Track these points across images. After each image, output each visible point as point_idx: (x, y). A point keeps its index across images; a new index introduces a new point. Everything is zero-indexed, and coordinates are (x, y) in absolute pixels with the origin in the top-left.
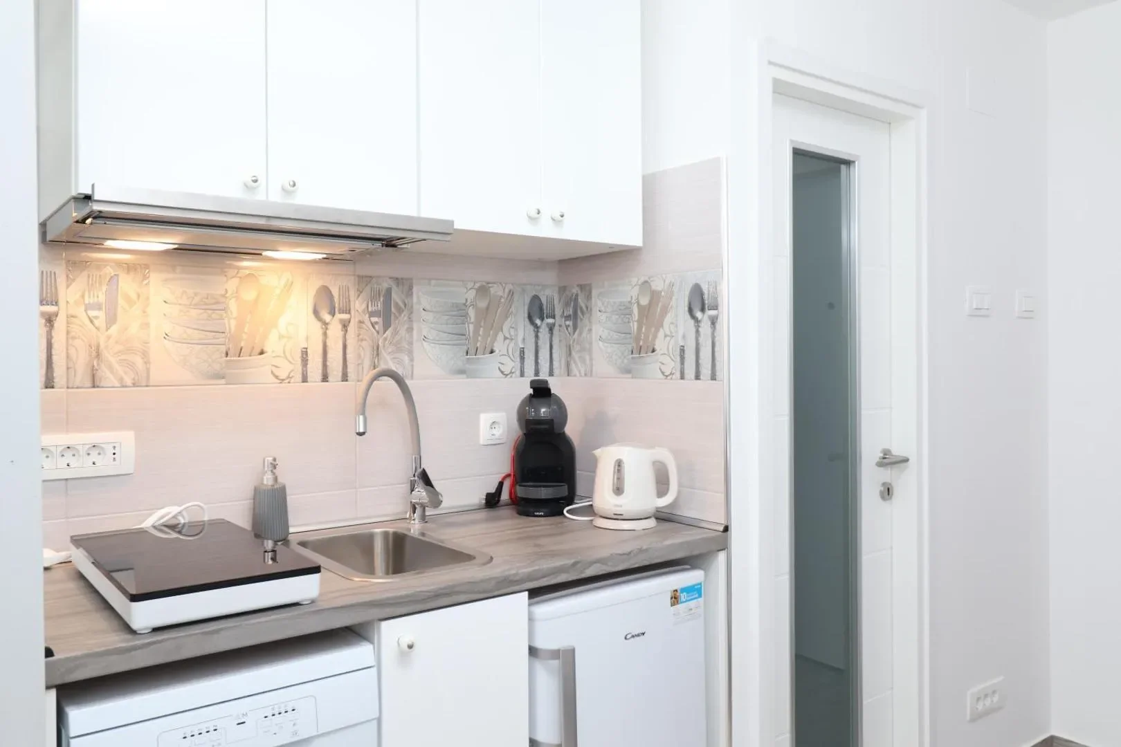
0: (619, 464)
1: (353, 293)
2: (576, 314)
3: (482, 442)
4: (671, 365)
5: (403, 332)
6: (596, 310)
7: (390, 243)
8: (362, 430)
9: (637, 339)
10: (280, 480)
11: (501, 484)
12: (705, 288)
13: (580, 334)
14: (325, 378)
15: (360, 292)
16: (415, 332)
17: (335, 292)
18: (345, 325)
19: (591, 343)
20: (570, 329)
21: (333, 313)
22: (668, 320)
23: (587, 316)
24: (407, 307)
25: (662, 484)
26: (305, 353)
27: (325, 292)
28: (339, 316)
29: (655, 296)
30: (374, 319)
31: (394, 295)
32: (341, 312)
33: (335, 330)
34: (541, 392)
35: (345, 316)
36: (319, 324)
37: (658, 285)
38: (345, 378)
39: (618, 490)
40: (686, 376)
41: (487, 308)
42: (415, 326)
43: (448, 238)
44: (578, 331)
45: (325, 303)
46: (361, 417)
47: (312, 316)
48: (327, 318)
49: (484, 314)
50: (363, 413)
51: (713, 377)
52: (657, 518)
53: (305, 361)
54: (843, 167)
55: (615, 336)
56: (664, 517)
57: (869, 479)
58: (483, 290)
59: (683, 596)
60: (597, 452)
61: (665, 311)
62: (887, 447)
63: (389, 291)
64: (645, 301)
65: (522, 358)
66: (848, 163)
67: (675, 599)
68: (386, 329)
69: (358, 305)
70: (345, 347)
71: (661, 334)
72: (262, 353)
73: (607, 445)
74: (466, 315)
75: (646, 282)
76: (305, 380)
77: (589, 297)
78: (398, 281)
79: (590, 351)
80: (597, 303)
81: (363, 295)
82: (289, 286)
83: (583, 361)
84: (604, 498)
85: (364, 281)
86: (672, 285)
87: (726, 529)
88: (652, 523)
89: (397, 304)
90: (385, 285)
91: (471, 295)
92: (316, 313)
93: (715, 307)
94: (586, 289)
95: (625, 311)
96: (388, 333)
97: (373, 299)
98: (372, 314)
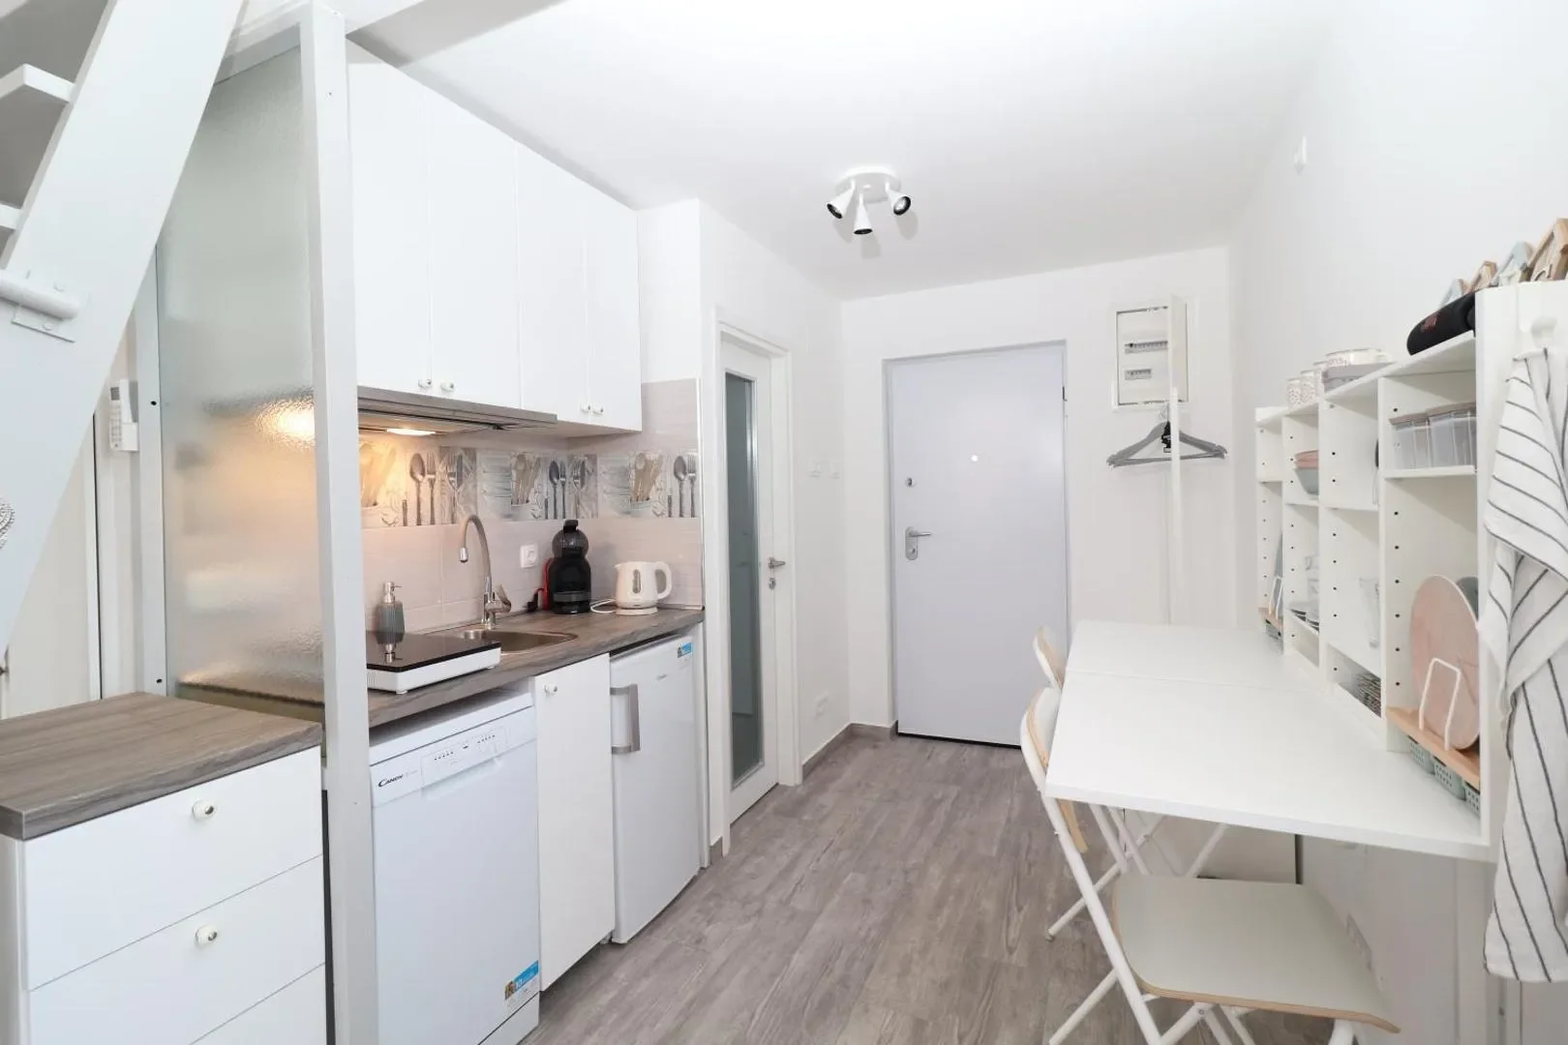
0: (636, 573)
1: (437, 459)
2: (583, 474)
3: (523, 565)
4: (662, 508)
5: (470, 487)
6: (600, 472)
7: (498, 427)
8: (464, 558)
9: (635, 493)
10: (397, 599)
11: (536, 596)
12: (686, 459)
13: (587, 488)
14: (419, 523)
15: (441, 458)
16: (478, 488)
17: (425, 458)
18: (432, 483)
19: (596, 495)
20: (579, 485)
21: (423, 474)
22: (659, 479)
23: (592, 477)
24: (474, 469)
25: (661, 585)
26: (405, 504)
27: (418, 458)
28: (428, 476)
29: (648, 464)
30: (451, 479)
31: (464, 461)
32: (429, 473)
33: (425, 487)
34: (570, 528)
35: (432, 477)
36: (414, 483)
37: (652, 456)
38: (433, 522)
39: (636, 590)
40: (673, 515)
41: (524, 470)
42: (479, 484)
43: (553, 426)
44: (585, 486)
45: (419, 467)
46: (464, 549)
47: (409, 475)
48: (420, 477)
49: (522, 474)
50: (465, 547)
51: (693, 515)
52: (658, 608)
53: (405, 510)
54: (747, 384)
55: (618, 490)
56: (661, 606)
57: (764, 575)
58: (521, 458)
59: (683, 651)
60: (618, 566)
61: (657, 472)
62: (771, 556)
63: (461, 457)
64: (640, 467)
65: (546, 507)
66: (750, 382)
67: (680, 654)
68: (459, 486)
69: (440, 468)
70: (432, 499)
71: (654, 488)
72: (375, 504)
73: (626, 561)
74: (510, 475)
75: (641, 454)
76: (405, 524)
77: (594, 462)
78: (466, 450)
79: (596, 501)
80: (602, 467)
81: (445, 459)
82: (393, 452)
83: (590, 507)
84: (625, 595)
85: (444, 451)
86: (661, 457)
87: (704, 608)
88: (655, 610)
89: (466, 468)
90: (458, 454)
91: (514, 460)
92: (412, 474)
93: (694, 472)
94: (593, 459)
95: (625, 473)
96: (461, 489)
97: (450, 464)
98: (450, 475)
